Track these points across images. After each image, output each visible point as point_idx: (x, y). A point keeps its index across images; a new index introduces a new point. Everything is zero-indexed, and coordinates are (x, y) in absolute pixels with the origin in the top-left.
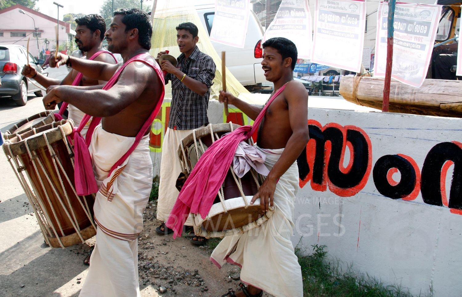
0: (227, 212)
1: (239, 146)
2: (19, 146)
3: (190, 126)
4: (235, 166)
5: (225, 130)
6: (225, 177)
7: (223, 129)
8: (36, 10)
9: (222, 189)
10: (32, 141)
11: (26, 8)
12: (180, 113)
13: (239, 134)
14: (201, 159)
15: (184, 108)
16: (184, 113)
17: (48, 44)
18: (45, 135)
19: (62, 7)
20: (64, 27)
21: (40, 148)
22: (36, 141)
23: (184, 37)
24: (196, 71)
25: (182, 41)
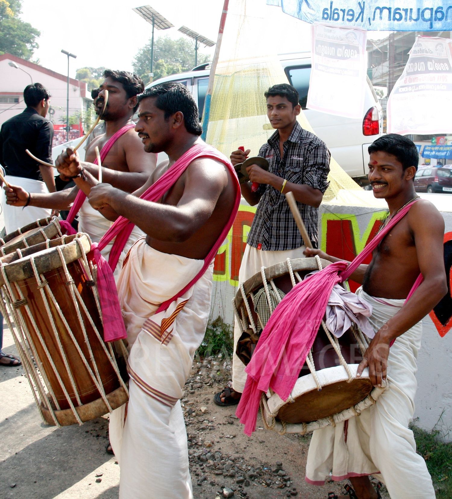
0: (321, 388)
1: (333, 292)
2: (21, 267)
4: (329, 320)
5: (310, 268)
6: (314, 338)
7: (307, 266)
8: (34, 62)
9: (311, 354)
10: (42, 258)
11: (20, 59)
12: (268, 224)
13: (332, 273)
14: (277, 311)
15: (275, 216)
16: (274, 224)
17: (53, 113)
18: (60, 250)
19: (75, 57)
20: (76, 87)
21: (52, 270)
22: (48, 259)
23: (279, 107)
24: (298, 163)
25: (277, 114)
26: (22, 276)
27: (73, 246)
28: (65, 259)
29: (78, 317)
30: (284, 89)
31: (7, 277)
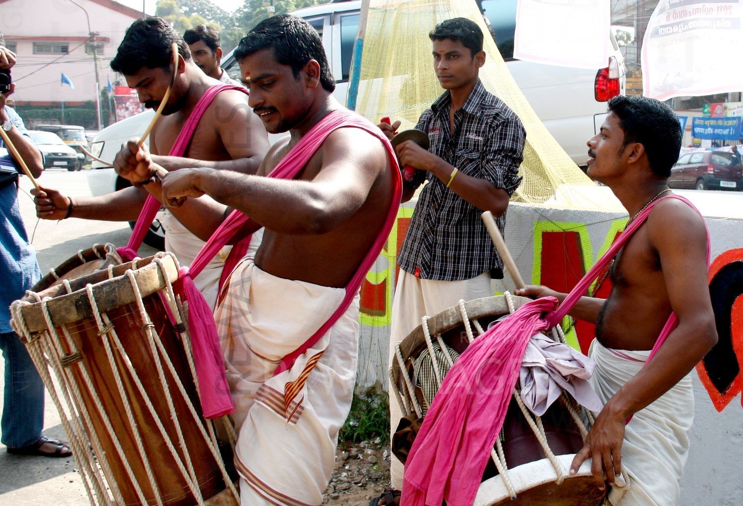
0: (516, 496)
1: (531, 345)
2: (72, 302)
3: (454, 271)
4: (525, 390)
5: (495, 312)
6: (503, 418)
7: (491, 310)
9: (500, 445)
10: (104, 289)
12: (430, 238)
13: (528, 317)
15: (441, 228)
16: (440, 239)
18: (133, 276)
21: (121, 307)
22: (114, 289)
23: (450, 56)
24: (476, 144)
25: (446, 67)
26: (74, 316)
27: (153, 270)
28: (140, 290)
29: (160, 380)
30: (458, 27)
31: (51, 319)
